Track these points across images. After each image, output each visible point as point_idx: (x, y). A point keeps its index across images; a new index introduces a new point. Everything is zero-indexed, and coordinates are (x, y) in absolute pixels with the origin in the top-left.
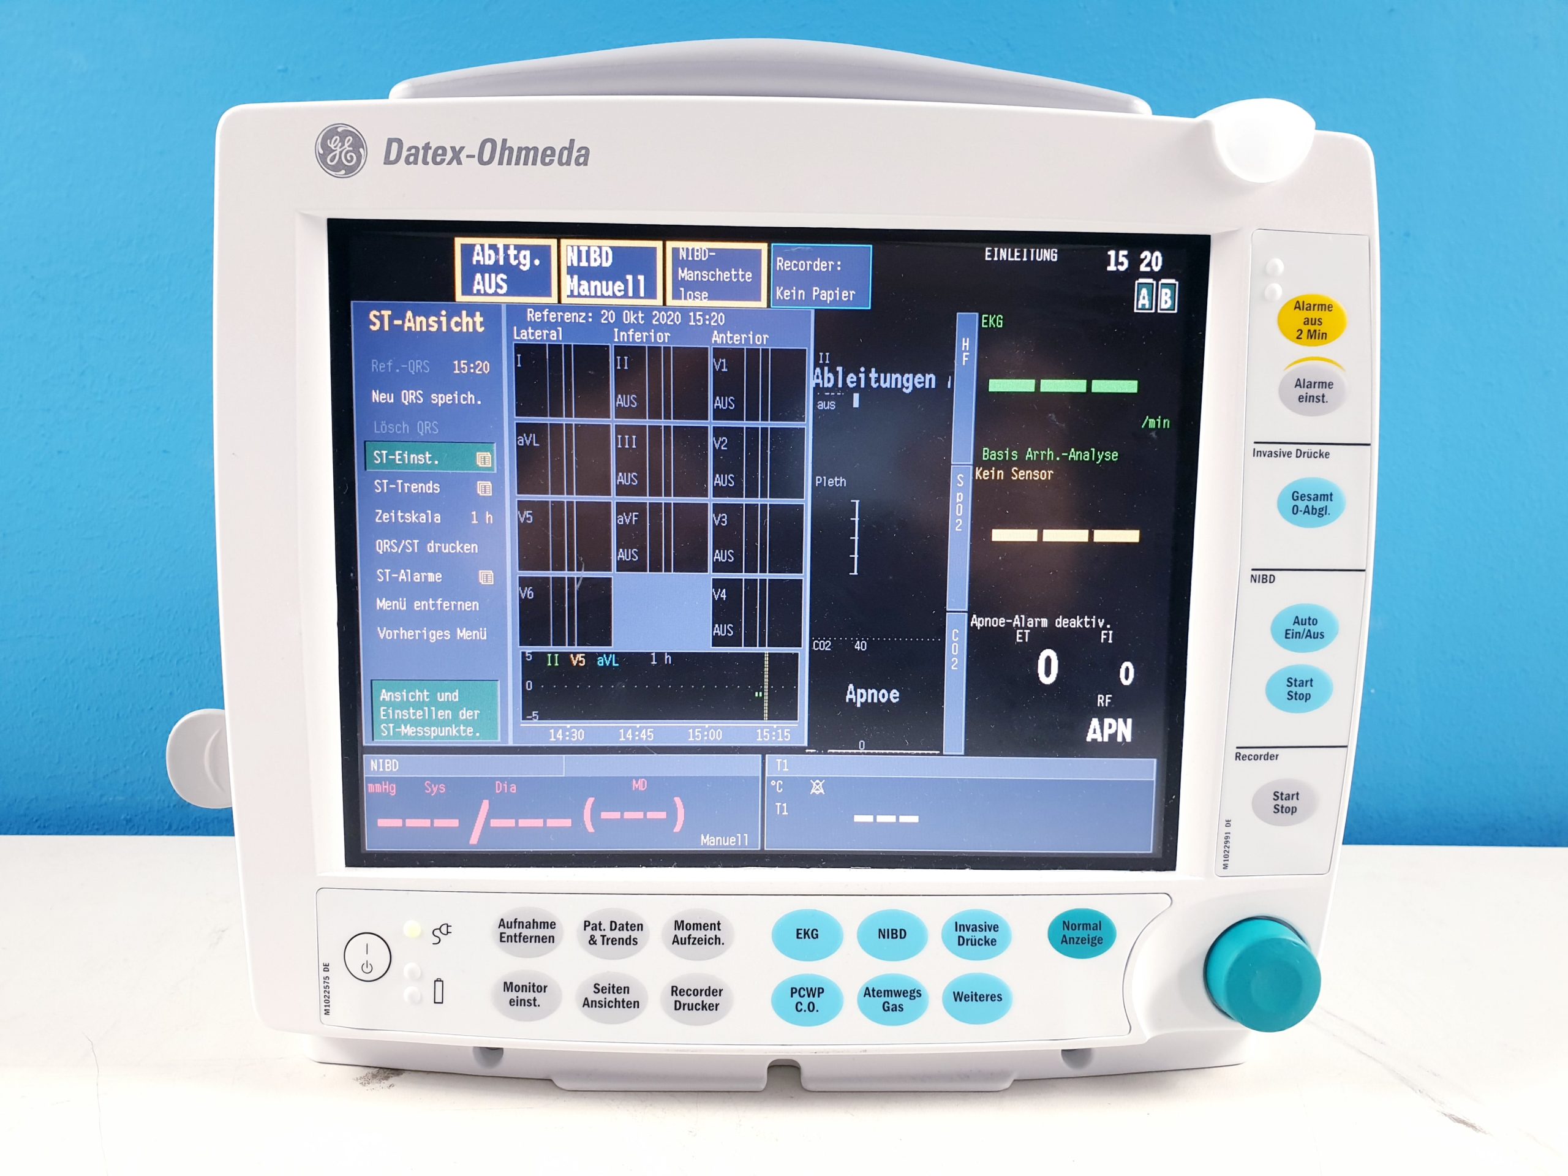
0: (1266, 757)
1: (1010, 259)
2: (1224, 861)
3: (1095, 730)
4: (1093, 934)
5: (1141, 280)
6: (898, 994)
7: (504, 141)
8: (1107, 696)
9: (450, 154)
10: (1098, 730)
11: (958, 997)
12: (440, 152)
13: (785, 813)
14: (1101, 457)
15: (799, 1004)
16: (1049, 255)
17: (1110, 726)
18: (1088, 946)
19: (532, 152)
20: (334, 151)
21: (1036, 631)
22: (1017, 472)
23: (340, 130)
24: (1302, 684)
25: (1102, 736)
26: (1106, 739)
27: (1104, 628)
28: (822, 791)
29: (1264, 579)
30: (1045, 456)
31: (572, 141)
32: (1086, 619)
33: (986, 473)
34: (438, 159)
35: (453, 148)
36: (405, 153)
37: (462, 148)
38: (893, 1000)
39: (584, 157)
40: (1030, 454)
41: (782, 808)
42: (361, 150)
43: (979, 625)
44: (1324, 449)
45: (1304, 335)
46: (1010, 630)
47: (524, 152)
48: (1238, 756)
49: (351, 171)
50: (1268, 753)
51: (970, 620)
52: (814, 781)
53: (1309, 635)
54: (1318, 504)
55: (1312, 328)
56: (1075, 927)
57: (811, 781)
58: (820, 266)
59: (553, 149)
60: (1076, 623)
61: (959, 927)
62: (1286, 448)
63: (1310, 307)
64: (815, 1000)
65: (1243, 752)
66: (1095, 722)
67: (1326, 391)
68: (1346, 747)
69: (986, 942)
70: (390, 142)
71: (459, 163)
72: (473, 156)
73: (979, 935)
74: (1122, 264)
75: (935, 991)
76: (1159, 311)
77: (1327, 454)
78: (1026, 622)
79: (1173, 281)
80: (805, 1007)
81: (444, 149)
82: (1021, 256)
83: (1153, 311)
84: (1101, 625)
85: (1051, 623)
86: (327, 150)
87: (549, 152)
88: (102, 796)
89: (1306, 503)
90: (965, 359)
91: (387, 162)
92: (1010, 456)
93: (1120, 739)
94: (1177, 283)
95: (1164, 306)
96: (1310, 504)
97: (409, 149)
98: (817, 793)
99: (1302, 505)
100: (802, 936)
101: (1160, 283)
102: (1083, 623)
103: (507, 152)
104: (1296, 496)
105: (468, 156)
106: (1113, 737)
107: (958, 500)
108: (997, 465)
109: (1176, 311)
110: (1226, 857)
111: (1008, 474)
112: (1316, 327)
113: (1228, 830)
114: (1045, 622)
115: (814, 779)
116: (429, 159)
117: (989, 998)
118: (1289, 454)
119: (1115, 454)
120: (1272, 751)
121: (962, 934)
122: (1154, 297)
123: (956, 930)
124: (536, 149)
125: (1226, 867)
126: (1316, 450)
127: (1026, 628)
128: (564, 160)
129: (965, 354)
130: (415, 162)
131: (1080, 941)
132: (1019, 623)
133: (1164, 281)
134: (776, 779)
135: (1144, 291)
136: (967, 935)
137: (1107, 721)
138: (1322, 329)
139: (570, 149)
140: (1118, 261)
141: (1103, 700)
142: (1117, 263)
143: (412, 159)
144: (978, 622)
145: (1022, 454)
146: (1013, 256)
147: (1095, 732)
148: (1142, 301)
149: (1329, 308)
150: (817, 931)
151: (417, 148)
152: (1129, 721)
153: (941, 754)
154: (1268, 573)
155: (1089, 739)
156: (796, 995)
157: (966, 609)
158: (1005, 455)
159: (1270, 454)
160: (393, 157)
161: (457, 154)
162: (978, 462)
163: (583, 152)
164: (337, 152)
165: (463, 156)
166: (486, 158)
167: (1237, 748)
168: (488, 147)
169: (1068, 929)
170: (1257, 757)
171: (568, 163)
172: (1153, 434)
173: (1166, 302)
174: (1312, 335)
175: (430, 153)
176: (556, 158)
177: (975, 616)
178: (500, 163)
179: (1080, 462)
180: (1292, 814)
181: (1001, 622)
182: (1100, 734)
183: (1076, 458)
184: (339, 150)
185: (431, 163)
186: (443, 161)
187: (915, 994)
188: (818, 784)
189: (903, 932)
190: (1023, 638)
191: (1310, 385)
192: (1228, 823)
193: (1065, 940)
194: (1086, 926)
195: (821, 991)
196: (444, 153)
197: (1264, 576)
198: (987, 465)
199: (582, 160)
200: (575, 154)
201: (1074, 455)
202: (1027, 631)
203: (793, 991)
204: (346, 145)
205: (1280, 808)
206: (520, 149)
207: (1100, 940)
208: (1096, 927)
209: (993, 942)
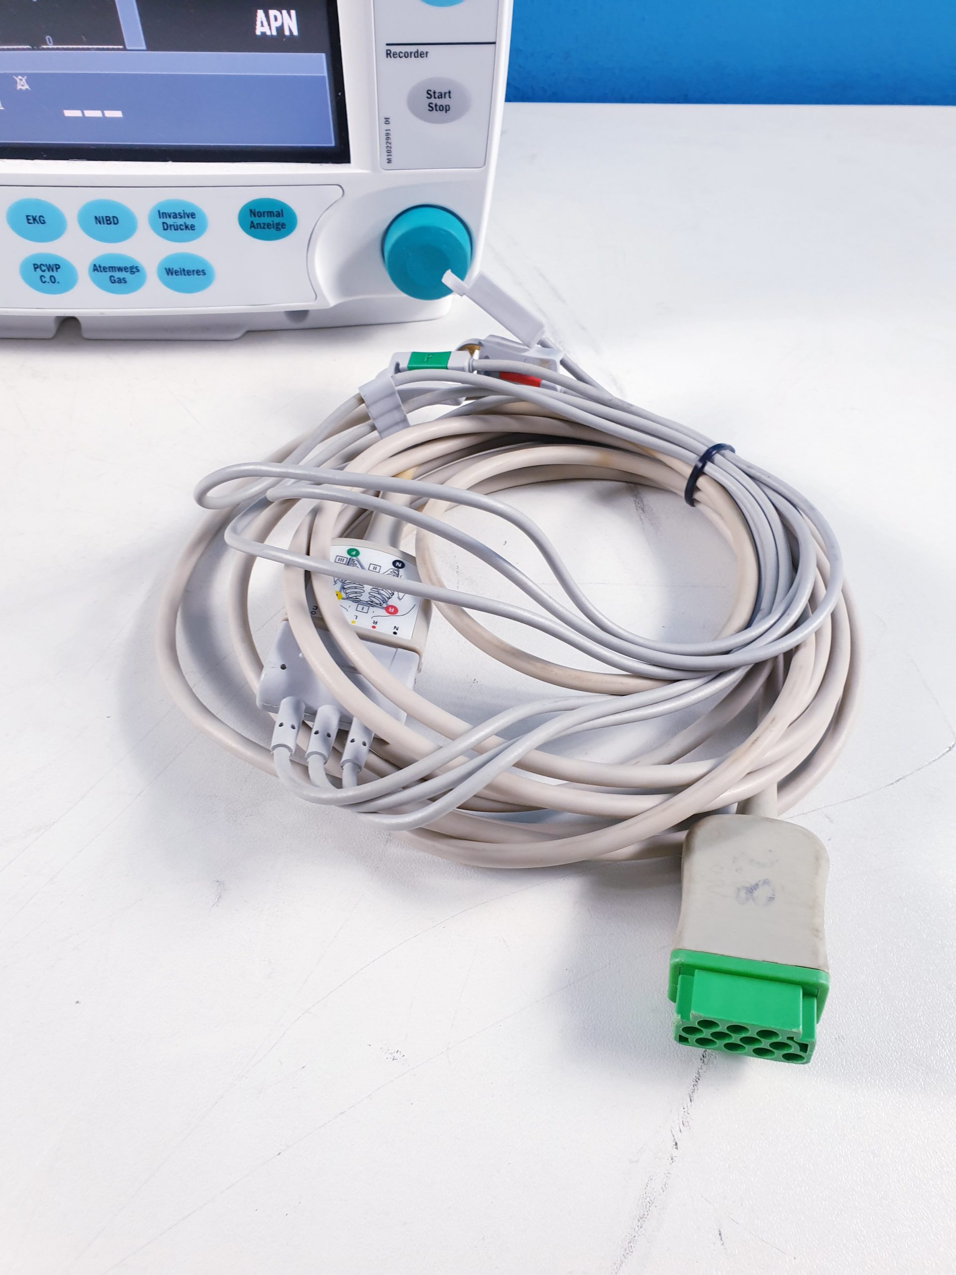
0: (416, 54)
2: (388, 155)
3: (262, 23)
4: (277, 220)
6: (120, 269)
10: (265, 23)
11: (169, 272)
15: (43, 278)
17: (276, 19)
18: (273, 231)
25: (270, 29)
26: (274, 33)
28: (27, 87)
38: (117, 275)
48: (388, 54)
50: (417, 51)
52: (17, 77)
56: (260, 214)
57: (15, 77)
61: (162, 215)
64: (54, 274)
65: (394, 49)
66: (262, 13)
68: (494, 43)
69: (187, 227)
73: (179, 221)
75: (151, 266)
80: (47, 279)
93: (287, 33)
98: (24, 88)
100: (31, 221)
106: (280, 29)
110: (389, 152)
113: (387, 127)
115: (17, 75)
117: (195, 272)
120: (422, 48)
121: (165, 220)
123: (160, 217)
125: (389, 161)
131: (266, 227)
136: (170, 221)
137: (272, 13)
147: (262, 25)
150: (43, 217)
152: (293, 12)
153: (125, 49)
155: (258, 32)
156: (38, 270)
167: (388, 45)
169: (255, 216)
170: (407, 55)
180: (446, 112)
182: (268, 27)
187: (134, 269)
188: (21, 80)
189: (115, 219)
192: (387, 121)
193: (252, 226)
194: (270, 214)
195: (58, 267)
203: (36, 267)
205: (433, 106)
207: (283, 225)
208: (279, 214)
209: (192, 227)
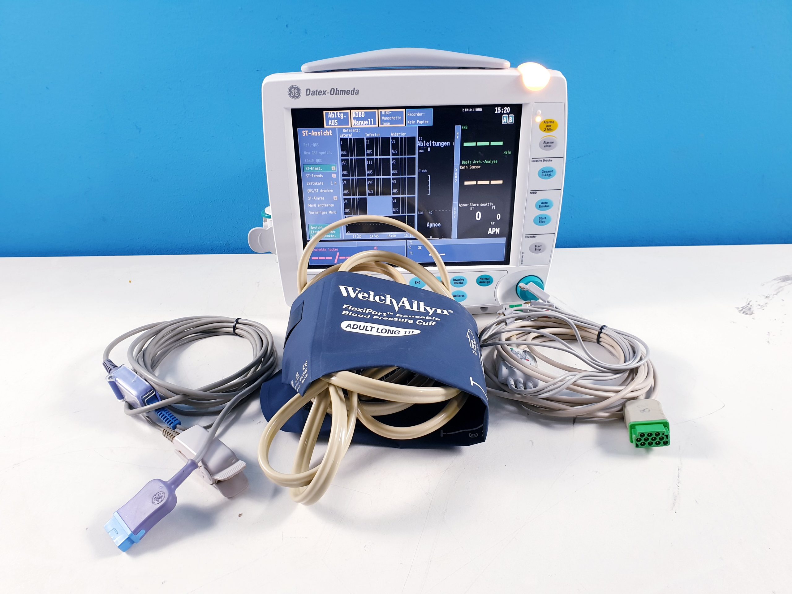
1: (469, 111)
4: (487, 280)
5: (504, 115)
7: (337, 89)
8: (493, 223)
9: (323, 93)
11: (454, 296)
12: (320, 92)
13: (412, 254)
14: (493, 162)
16: (480, 110)
17: (494, 230)
18: (486, 284)
19: (344, 92)
20: (292, 92)
21: (476, 207)
22: (471, 167)
23: (294, 87)
24: (543, 219)
26: (493, 233)
27: (493, 205)
28: (421, 249)
29: (534, 193)
30: (478, 162)
31: (354, 88)
32: (488, 204)
33: (463, 167)
34: (320, 94)
35: (323, 91)
36: (311, 93)
37: (326, 91)
39: (357, 92)
40: (474, 162)
41: (411, 253)
42: (300, 92)
43: (461, 206)
44: (551, 159)
45: (546, 130)
46: (469, 207)
47: (342, 92)
48: (525, 237)
49: (297, 97)
50: (534, 236)
51: (459, 205)
53: (545, 206)
54: (549, 173)
55: (548, 128)
56: (483, 279)
58: (419, 114)
59: (349, 91)
60: (486, 205)
61: (454, 280)
62: (540, 159)
63: (548, 123)
65: (527, 236)
66: (490, 229)
67: (552, 144)
68: (554, 234)
69: (461, 283)
70: (307, 90)
71: (325, 95)
72: (329, 93)
73: (459, 282)
74: (499, 111)
76: (509, 123)
77: (552, 160)
78: (473, 205)
79: (513, 115)
81: (321, 91)
82: (472, 110)
83: (507, 123)
84: (492, 205)
85: (479, 205)
86: (291, 92)
87: (348, 91)
88: (203, 242)
89: (545, 173)
90: (457, 138)
91: (307, 95)
92: (469, 162)
93: (496, 233)
94: (514, 115)
95: (510, 122)
96: (547, 173)
97: (312, 91)
99: (544, 174)
100: (417, 283)
101: (509, 116)
102: (487, 205)
103: (337, 92)
104: (543, 172)
105: (328, 93)
107: (456, 174)
108: (466, 165)
109: (513, 123)
110: (522, 261)
111: (469, 167)
112: (550, 128)
113: (523, 255)
114: (478, 205)
115: (419, 246)
116: (317, 94)
117: (462, 296)
118: (541, 161)
119: (497, 161)
120: (534, 235)
122: (508, 120)
124: (345, 90)
125: (522, 264)
126: (549, 159)
127: (473, 206)
128: (352, 93)
129: (457, 136)
130: (314, 95)
131: (484, 282)
132: (471, 205)
133: (510, 115)
134: (409, 246)
135: (505, 118)
136: (456, 282)
137: (493, 229)
138: (551, 128)
139: (354, 90)
140: (498, 110)
141: (492, 224)
142: (498, 111)
143: (313, 94)
144: (460, 205)
145: (472, 162)
146: (470, 110)
147: (490, 231)
148: (504, 121)
149: (553, 122)
150: (420, 282)
151: (314, 91)
152: (499, 228)
153: (451, 239)
154: (535, 191)
155: (488, 233)
157: (458, 202)
158: (468, 162)
159: (536, 161)
160: (308, 94)
161: (324, 93)
162: (461, 164)
163: (357, 91)
164: (294, 93)
165: (326, 93)
166: (332, 93)
168: (333, 90)
169: (481, 280)
170: (531, 237)
171: (353, 94)
172: (506, 156)
173: (511, 121)
174: (548, 130)
175: (318, 92)
176: (350, 93)
177: (460, 204)
178: (336, 94)
179: (488, 164)
180: (539, 250)
181: (467, 205)
183: (486, 163)
184: (294, 92)
185: (318, 95)
186: (321, 94)
190: (472, 209)
191: (547, 143)
192: (523, 253)
193: (480, 282)
194: (486, 279)
196: (321, 92)
197: (534, 192)
198: (463, 165)
199: (357, 93)
200: (355, 92)
201: (486, 162)
202: (473, 207)
204: (296, 91)
205: (536, 249)
206: (341, 91)
207: (489, 282)
208: (488, 279)
209: (463, 283)
